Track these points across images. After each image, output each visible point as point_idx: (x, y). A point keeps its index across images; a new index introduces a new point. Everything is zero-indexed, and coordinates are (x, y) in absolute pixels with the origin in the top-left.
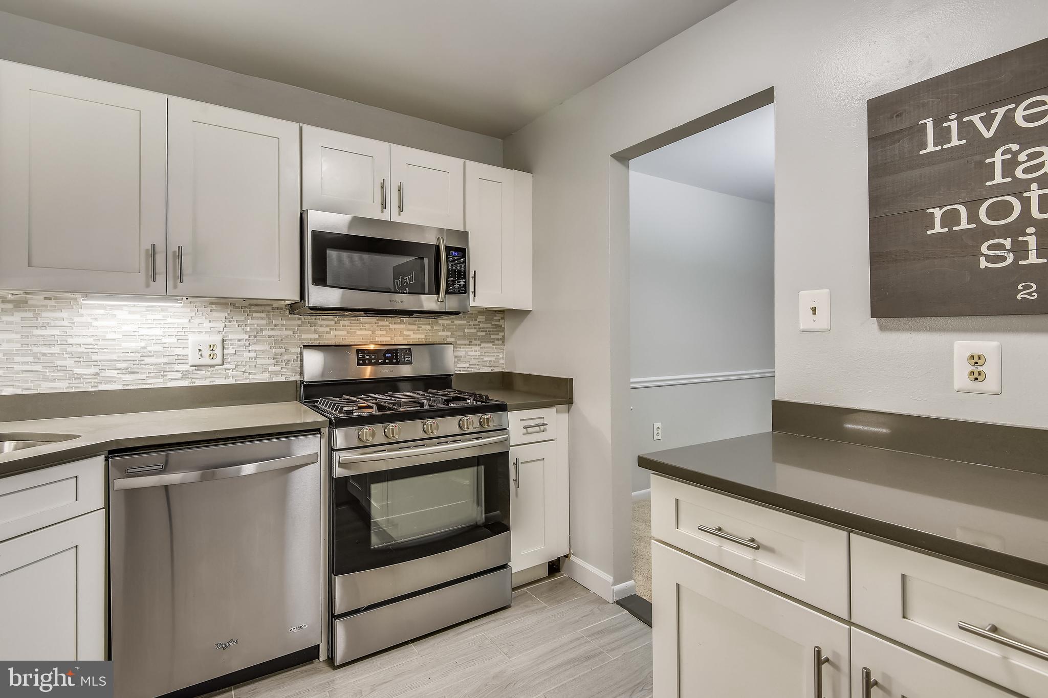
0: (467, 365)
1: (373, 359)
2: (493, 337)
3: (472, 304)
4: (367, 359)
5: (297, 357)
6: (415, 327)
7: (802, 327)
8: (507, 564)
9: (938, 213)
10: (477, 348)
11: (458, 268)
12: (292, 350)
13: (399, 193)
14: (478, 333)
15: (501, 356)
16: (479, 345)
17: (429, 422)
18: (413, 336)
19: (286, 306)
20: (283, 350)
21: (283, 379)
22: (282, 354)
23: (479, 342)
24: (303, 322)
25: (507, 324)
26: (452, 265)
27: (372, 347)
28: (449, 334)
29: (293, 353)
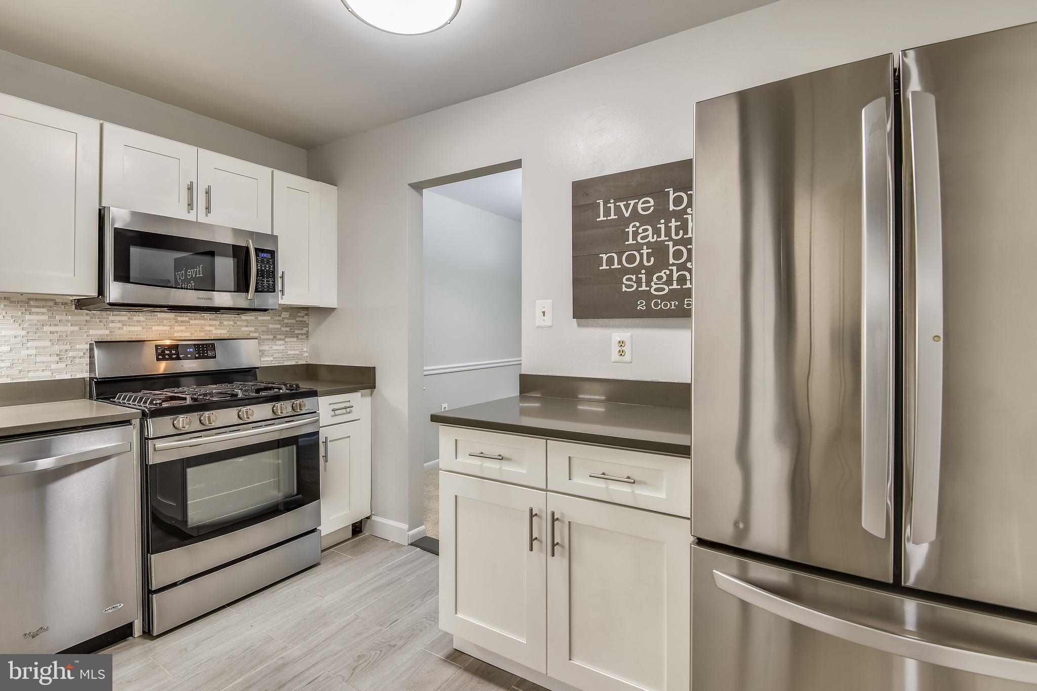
0: (271, 359)
1: (174, 354)
2: (297, 332)
3: (281, 302)
4: (167, 354)
5: (84, 354)
6: (217, 323)
7: (537, 324)
8: (316, 529)
9: (604, 257)
10: (282, 342)
11: (267, 269)
12: (78, 346)
13: (206, 196)
14: (282, 328)
15: (305, 350)
16: (283, 340)
17: (244, 409)
18: (215, 331)
19: (71, 301)
20: (68, 347)
21: (68, 377)
22: (66, 351)
23: (283, 337)
24: (91, 318)
25: (311, 320)
26: (261, 265)
27: (168, 342)
28: (253, 329)
29: (79, 349)
